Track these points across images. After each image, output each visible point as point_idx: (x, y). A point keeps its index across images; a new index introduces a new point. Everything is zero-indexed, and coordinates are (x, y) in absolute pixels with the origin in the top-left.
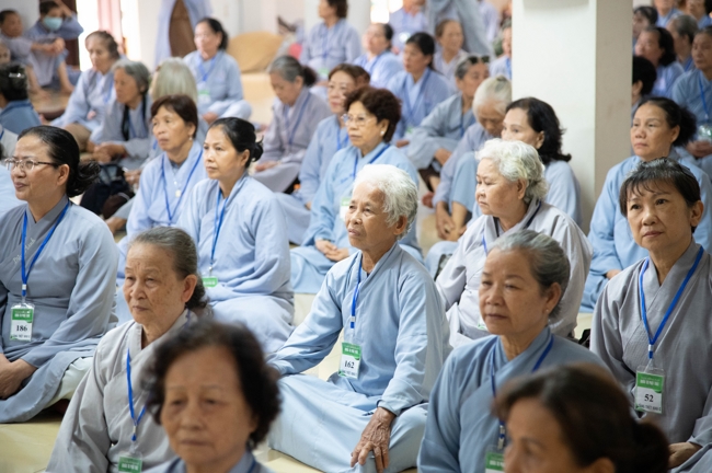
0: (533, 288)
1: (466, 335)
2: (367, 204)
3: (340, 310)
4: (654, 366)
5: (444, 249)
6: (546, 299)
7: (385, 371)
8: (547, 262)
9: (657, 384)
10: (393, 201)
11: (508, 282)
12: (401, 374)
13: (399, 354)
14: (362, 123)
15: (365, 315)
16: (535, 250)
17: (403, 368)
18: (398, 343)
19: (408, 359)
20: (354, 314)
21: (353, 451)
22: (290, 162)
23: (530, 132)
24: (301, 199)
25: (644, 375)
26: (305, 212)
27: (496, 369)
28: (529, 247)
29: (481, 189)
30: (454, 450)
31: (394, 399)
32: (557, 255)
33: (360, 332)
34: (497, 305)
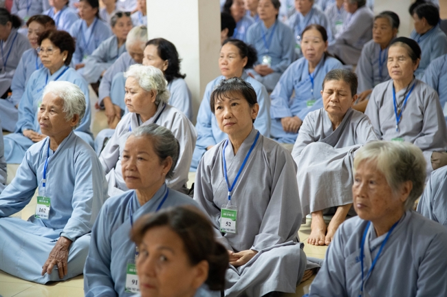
0: (155, 159)
1: (120, 188)
2: (52, 107)
3: (36, 175)
4: (232, 204)
5: (107, 134)
6: (163, 166)
7: (66, 213)
8: (164, 143)
9: (233, 215)
10: (69, 105)
11: (139, 156)
12: (76, 215)
13: (75, 203)
14: (51, 52)
15: (52, 178)
16: (156, 136)
17: (77, 211)
18: (74, 195)
19: (81, 205)
20: (45, 178)
21: (43, 265)
22: (5, 77)
23: (159, 60)
24: (12, 102)
25: (226, 210)
26: (15, 110)
27: (133, 212)
28: (153, 134)
29: (128, 96)
30: (107, 263)
31: (72, 231)
32: (170, 139)
33: (49, 189)
34: (132, 170)
